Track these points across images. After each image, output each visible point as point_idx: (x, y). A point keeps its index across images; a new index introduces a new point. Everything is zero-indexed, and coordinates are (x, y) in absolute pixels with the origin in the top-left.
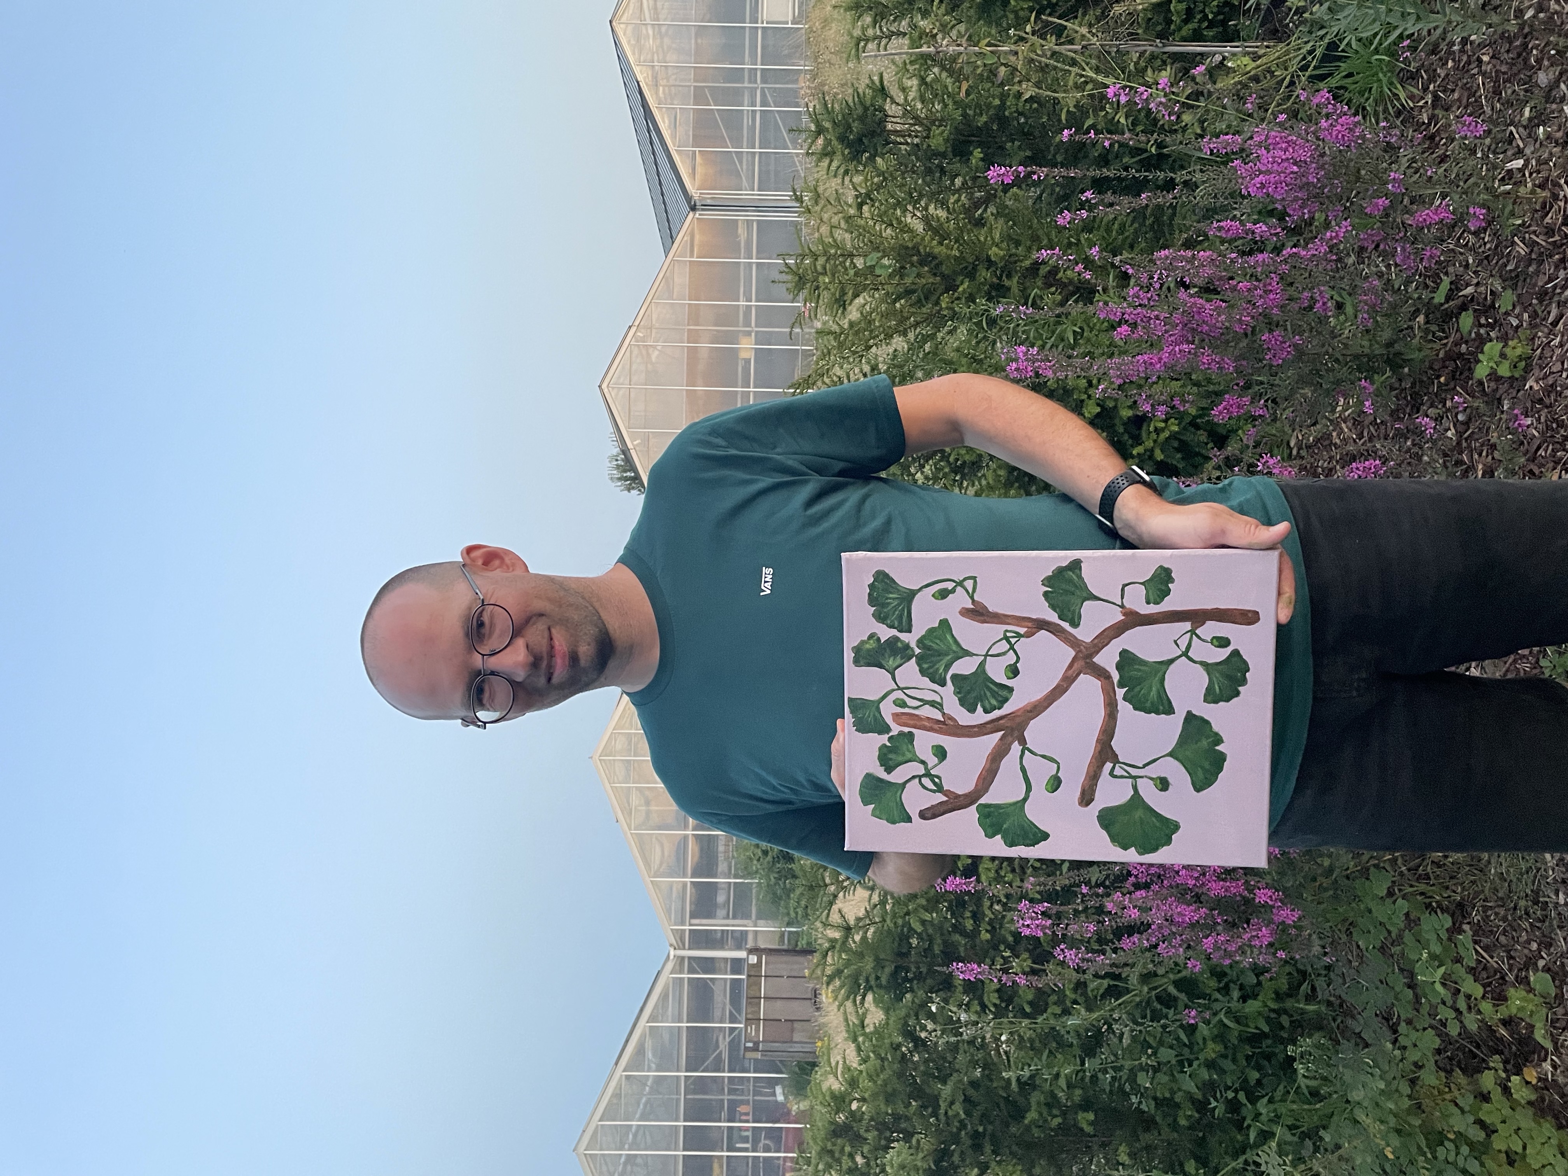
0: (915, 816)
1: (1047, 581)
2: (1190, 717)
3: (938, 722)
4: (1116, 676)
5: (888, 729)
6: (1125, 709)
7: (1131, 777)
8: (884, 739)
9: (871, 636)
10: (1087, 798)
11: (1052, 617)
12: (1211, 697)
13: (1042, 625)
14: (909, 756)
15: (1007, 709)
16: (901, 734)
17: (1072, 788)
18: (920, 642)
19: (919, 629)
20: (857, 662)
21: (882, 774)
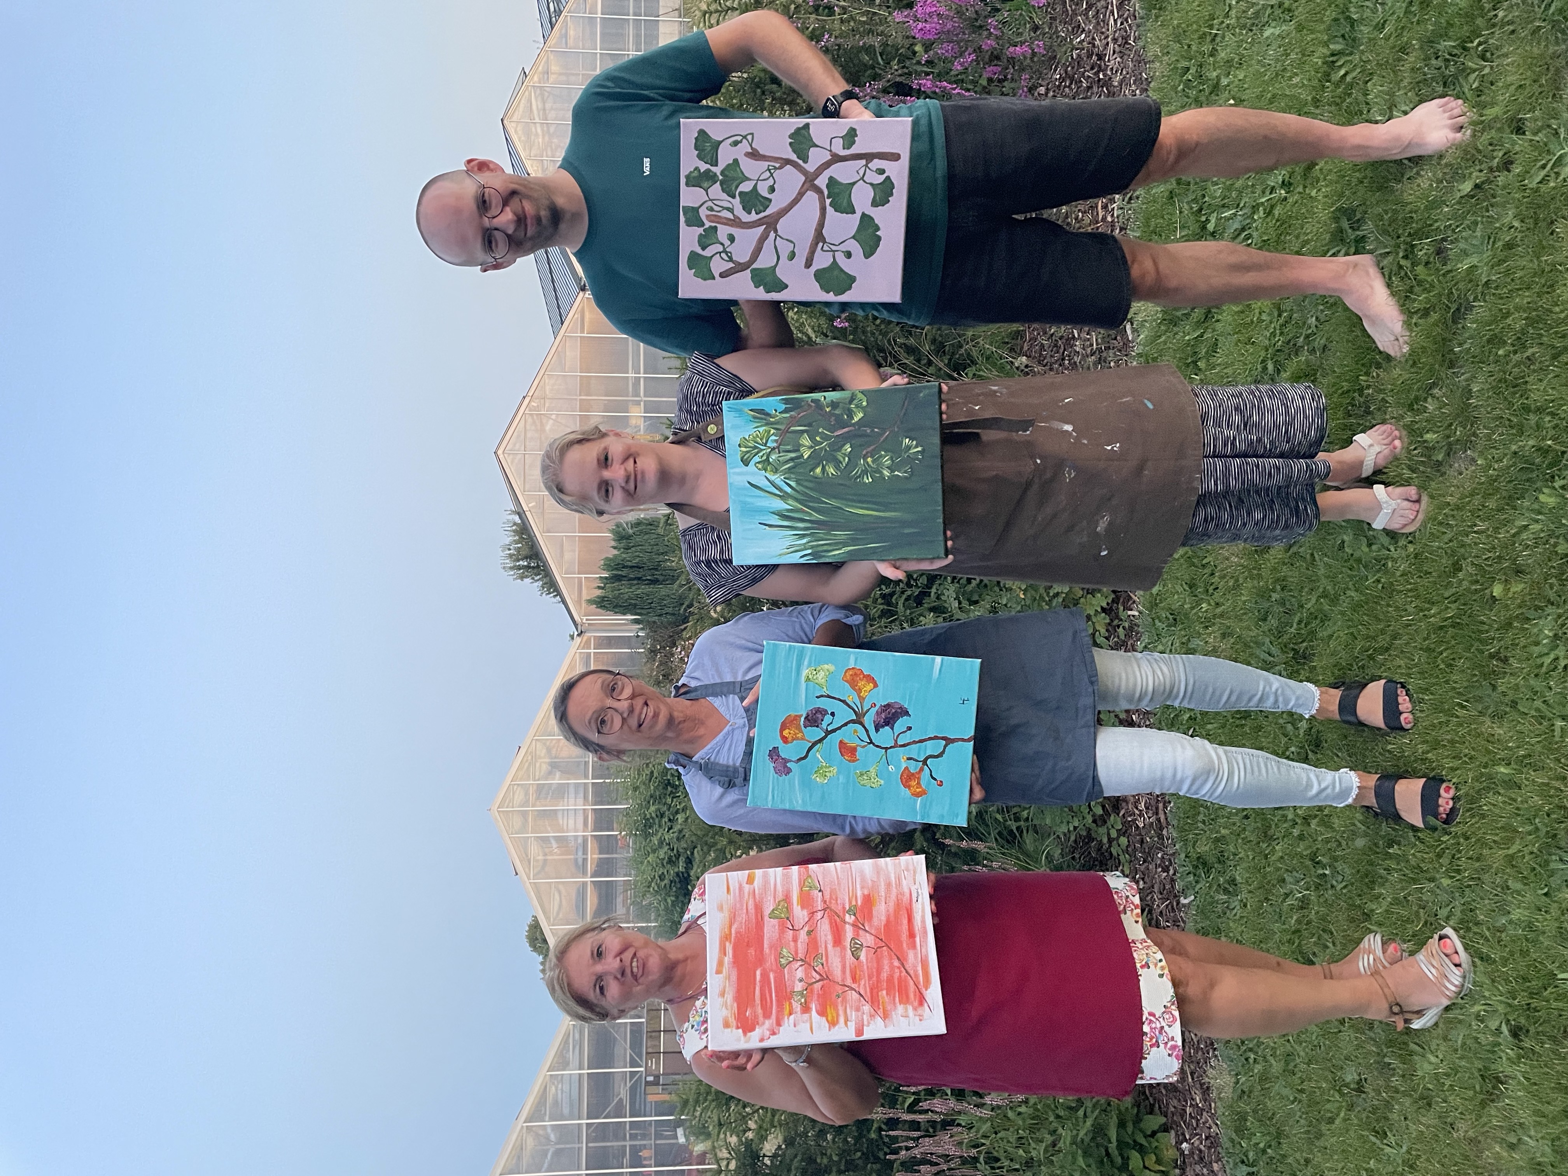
0: (717, 275)
1: (791, 137)
2: (864, 215)
3: (731, 220)
4: (826, 193)
5: (703, 225)
6: (830, 210)
7: (832, 251)
8: (701, 230)
9: (697, 169)
10: (808, 264)
11: (794, 157)
12: (875, 204)
13: (788, 162)
14: (715, 241)
15: (768, 212)
16: (710, 227)
17: (800, 259)
18: (722, 173)
19: (722, 165)
20: (687, 185)
21: (699, 250)
